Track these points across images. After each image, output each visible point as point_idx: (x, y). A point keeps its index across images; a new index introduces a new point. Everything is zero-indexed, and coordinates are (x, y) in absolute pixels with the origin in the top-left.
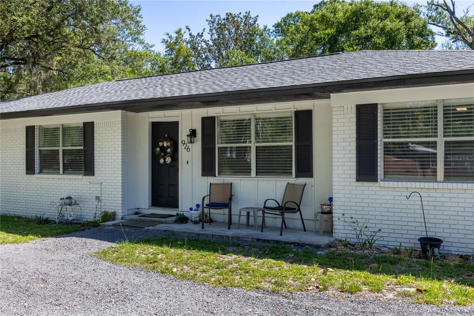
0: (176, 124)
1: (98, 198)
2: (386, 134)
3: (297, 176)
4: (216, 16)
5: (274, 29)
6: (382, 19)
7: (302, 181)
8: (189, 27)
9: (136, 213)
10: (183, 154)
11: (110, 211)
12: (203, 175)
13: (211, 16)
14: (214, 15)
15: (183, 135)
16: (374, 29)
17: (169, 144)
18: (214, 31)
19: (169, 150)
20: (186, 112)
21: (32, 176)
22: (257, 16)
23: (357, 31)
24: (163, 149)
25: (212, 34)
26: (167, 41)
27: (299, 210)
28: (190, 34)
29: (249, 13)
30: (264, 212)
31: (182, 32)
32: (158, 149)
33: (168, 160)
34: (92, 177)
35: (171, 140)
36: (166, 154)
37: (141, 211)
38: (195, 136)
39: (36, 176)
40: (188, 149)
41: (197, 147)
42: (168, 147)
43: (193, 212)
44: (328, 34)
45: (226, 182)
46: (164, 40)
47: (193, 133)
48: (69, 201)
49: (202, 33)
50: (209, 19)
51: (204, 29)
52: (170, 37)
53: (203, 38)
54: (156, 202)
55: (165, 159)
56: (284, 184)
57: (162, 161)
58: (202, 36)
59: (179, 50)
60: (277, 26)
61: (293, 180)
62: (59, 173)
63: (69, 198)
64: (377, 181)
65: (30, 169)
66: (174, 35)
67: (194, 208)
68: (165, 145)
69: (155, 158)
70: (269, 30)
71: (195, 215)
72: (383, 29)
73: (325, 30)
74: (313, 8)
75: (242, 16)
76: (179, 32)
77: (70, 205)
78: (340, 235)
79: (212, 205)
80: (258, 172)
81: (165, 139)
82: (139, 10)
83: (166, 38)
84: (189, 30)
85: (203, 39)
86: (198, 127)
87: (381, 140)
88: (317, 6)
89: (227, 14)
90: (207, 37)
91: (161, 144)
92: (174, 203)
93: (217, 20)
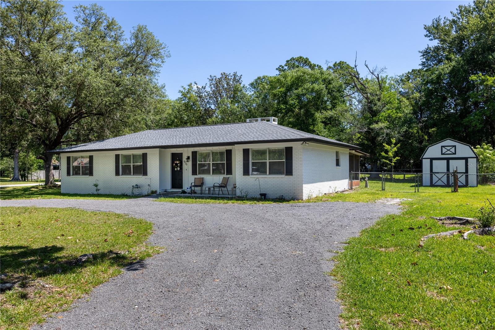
0: (182, 154)
1: (149, 185)
2: (253, 159)
3: (227, 175)
4: (214, 76)
5: (249, 86)
6: (313, 83)
7: (228, 176)
8: (197, 83)
9: (165, 191)
10: (185, 166)
11: (154, 190)
12: (192, 175)
13: (211, 76)
14: (213, 76)
15: (184, 159)
16: (307, 89)
17: (179, 162)
18: (213, 86)
19: (179, 165)
20: (186, 149)
21: (118, 176)
22: (241, 75)
23: (297, 91)
24: (176, 164)
25: (211, 88)
26: (182, 92)
27: (226, 187)
28: (197, 87)
29: (236, 73)
30: (214, 188)
31: (193, 85)
32: (174, 164)
33: (179, 169)
34: (146, 176)
35: (180, 160)
36: (178, 166)
37: (167, 190)
38: (189, 159)
39: (120, 176)
40: (186, 164)
41: (190, 163)
42: (178, 163)
43: (188, 189)
44: (281, 91)
45: (201, 177)
46: (180, 91)
47: (188, 158)
48: (137, 187)
49: (205, 87)
50: (210, 78)
51: (206, 84)
52: (184, 89)
53: (205, 89)
54: (173, 186)
55: (177, 168)
56: (222, 177)
57: (176, 169)
58: (205, 88)
59: (190, 98)
60: (252, 85)
61: (225, 176)
62: (131, 175)
63: (137, 185)
64: (249, 175)
65: (117, 173)
66: (187, 87)
67: (189, 188)
68: (177, 162)
69: (173, 168)
70: (246, 87)
71: (189, 190)
72: (313, 89)
73: (280, 88)
74: (286, 62)
75: (231, 74)
76: (190, 85)
77: (137, 188)
78: (239, 195)
79: (195, 186)
80: (214, 173)
81: (177, 160)
82: (164, 86)
83: (182, 89)
84: (196, 84)
85: (206, 91)
86: (190, 155)
87: (251, 161)
88: (289, 61)
89: (222, 74)
90: (208, 89)
91: (175, 162)
92: (181, 186)
93: (214, 79)
